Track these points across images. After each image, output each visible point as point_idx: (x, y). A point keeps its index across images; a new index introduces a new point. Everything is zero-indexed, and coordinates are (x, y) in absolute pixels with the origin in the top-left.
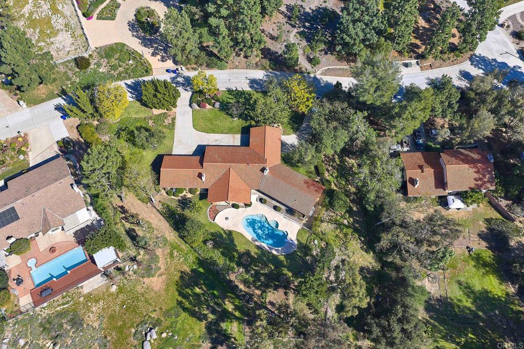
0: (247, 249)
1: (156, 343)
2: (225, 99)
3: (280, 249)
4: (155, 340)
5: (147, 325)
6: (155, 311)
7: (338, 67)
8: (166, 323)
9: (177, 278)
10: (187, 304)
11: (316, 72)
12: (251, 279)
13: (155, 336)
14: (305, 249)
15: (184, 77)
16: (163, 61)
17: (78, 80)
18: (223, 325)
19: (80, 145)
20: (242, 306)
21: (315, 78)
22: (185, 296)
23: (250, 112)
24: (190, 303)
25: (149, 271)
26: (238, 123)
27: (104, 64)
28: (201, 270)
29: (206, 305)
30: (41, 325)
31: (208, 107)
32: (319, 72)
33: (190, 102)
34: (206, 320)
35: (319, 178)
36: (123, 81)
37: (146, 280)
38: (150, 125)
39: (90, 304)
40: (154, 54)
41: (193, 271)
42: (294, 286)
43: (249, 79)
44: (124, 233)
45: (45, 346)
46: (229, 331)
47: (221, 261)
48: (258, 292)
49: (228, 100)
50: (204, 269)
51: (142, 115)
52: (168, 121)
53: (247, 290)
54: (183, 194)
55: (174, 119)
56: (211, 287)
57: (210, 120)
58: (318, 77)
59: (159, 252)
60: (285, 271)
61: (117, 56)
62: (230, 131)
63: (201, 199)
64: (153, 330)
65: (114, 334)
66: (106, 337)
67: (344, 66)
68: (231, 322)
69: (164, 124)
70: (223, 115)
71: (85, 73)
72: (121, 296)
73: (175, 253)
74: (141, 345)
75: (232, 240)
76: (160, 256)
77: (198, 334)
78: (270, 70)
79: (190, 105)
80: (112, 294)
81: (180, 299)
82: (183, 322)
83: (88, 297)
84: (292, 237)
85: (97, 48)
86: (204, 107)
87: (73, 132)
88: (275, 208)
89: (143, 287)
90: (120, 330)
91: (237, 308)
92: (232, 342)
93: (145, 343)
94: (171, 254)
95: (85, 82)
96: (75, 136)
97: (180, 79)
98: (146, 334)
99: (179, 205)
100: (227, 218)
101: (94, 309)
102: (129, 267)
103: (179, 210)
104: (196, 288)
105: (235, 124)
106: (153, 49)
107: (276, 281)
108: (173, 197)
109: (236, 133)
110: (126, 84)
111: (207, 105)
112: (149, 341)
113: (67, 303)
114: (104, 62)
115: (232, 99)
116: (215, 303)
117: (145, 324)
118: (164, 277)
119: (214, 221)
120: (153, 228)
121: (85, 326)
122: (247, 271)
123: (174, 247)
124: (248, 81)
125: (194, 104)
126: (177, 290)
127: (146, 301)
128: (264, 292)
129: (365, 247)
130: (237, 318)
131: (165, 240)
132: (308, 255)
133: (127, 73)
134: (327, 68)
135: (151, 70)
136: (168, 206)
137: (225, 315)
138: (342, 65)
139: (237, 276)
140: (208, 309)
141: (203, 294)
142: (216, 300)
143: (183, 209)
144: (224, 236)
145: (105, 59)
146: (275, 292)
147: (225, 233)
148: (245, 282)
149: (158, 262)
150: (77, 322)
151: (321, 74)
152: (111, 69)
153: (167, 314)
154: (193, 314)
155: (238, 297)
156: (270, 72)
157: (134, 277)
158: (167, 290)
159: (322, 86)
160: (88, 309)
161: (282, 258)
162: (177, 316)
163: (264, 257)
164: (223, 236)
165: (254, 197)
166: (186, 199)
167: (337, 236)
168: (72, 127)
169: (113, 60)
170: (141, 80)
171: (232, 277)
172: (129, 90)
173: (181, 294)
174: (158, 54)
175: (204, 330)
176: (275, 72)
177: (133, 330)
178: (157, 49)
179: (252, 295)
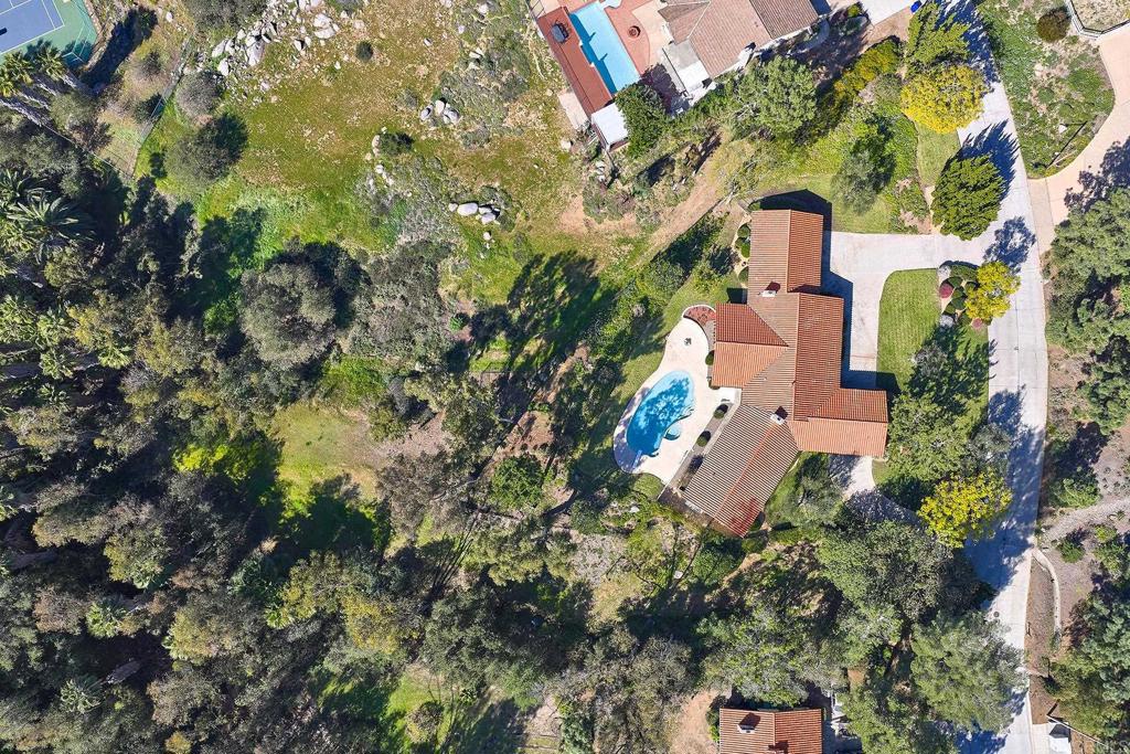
0: (628, 378)
1: (475, 223)
2: (966, 337)
3: (625, 440)
4: (480, 221)
5: (503, 207)
6: (527, 218)
7: (1058, 604)
8: (508, 240)
9: (581, 252)
10: (535, 272)
11: (1041, 548)
12: (574, 386)
13: (485, 221)
14: (623, 487)
15: (1023, 248)
16: (1067, 199)
17: (1011, 21)
18: (501, 337)
19: (850, 49)
20: (531, 368)
21: (1025, 546)
22: (549, 269)
23: (932, 393)
24: (537, 278)
25: (594, 204)
26: (905, 366)
27: (1055, 72)
28: (598, 295)
29: (534, 305)
30: (509, 34)
31: (945, 303)
32: (1040, 556)
33: (956, 262)
34: (511, 306)
35: (770, 529)
36: (1011, 117)
37: (580, 198)
38: (899, 182)
39: (541, 108)
40: (1085, 178)
41: (596, 281)
42: (557, 462)
43: (1019, 394)
44: (664, 153)
45: (478, 45)
46: (492, 346)
47: (610, 331)
48: (551, 398)
49: (964, 345)
50: (600, 299)
51: (922, 164)
52: (908, 218)
53: (558, 377)
54: (740, 256)
55: (914, 230)
56: (567, 314)
57: (911, 306)
58: (1028, 554)
59: (630, 218)
60: (583, 448)
61: (1078, 97)
62: (885, 349)
63: (729, 291)
64: (494, 217)
65: (493, 153)
66: (488, 140)
67: (1061, 620)
68: (507, 350)
69: (901, 211)
70: (926, 334)
71: (1030, 34)
72: (553, 158)
73: (626, 248)
74: (472, 199)
75: (646, 351)
76: (622, 222)
77: (488, 293)
78: (1046, 443)
79: (948, 263)
80: (556, 144)
81: (546, 260)
82: (508, 267)
83: (553, 104)
84: (647, 465)
85: (1096, 51)
86: (943, 293)
87: (884, 30)
88: (706, 436)
89: (568, 194)
90: (499, 163)
91: (530, 359)
92: (475, 351)
93: (475, 205)
94: (626, 241)
95: (1007, 37)
96: (873, 35)
97: (1017, 239)
98: (489, 206)
99: (718, 250)
100: (689, 341)
101: (532, 116)
102: (602, 167)
103: (708, 251)
104: (564, 288)
105: (901, 359)
106: (1101, 175)
107: (568, 429)
108: (736, 237)
109: (880, 362)
110: (1004, 124)
111: (949, 299)
112: (478, 212)
113: (544, 70)
114: (1062, 70)
115: (965, 355)
116: (537, 323)
117: (506, 204)
118: (584, 230)
119: (685, 317)
120: (676, 205)
121: (505, 105)
122: (587, 378)
123: (639, 245)
124: (1014, 391)
125: (949, 271)
126: (561, 254)
127: (544, 203)
128: (551, 407)
129: (631, 608)
130: (512, 360)
131: (653, 228)
132: (611, 493)
133: (1032, 123)
134: (1054, 576)
135: (1043, 175)
136: (718, 229)
137: (517, 339)
138: (1062, 614)
139: (582, 359)
140: (528, 308)
141: (553, 299)
142: (543, 323)
143: (712, 258)
144: (655, 337)
145: (1067, 73)
146: (549, 428)
147: (660, 339)
148: (570, 375)
149: (612, 218)
150: (512, 90)
151: (1034, 560)
152: (1042, 88)
153: (522, 239)
154: (520, 284)
155: (546, 363)
156: (1039, 443)
157: (585, 178)
158: (561, 236)
159: (999, 559)
160: (534, 107)
161: (607, 443)
162: (517, 257)
163: (611, 409)
164: (655, 333)
165: (730, 394)
166: (730, 263)
167: (649, 554)
168: (894, 27)
169: (1067, 90)
170: (1015, 155)
171: (581, 352)
172: (989, 131)
173: (554, 260)
174: (1086, 187)
175: (494, 303)
176: (1041, 453)
177: (496, 185)
178: (1101, 182)
179: (548, 388)
